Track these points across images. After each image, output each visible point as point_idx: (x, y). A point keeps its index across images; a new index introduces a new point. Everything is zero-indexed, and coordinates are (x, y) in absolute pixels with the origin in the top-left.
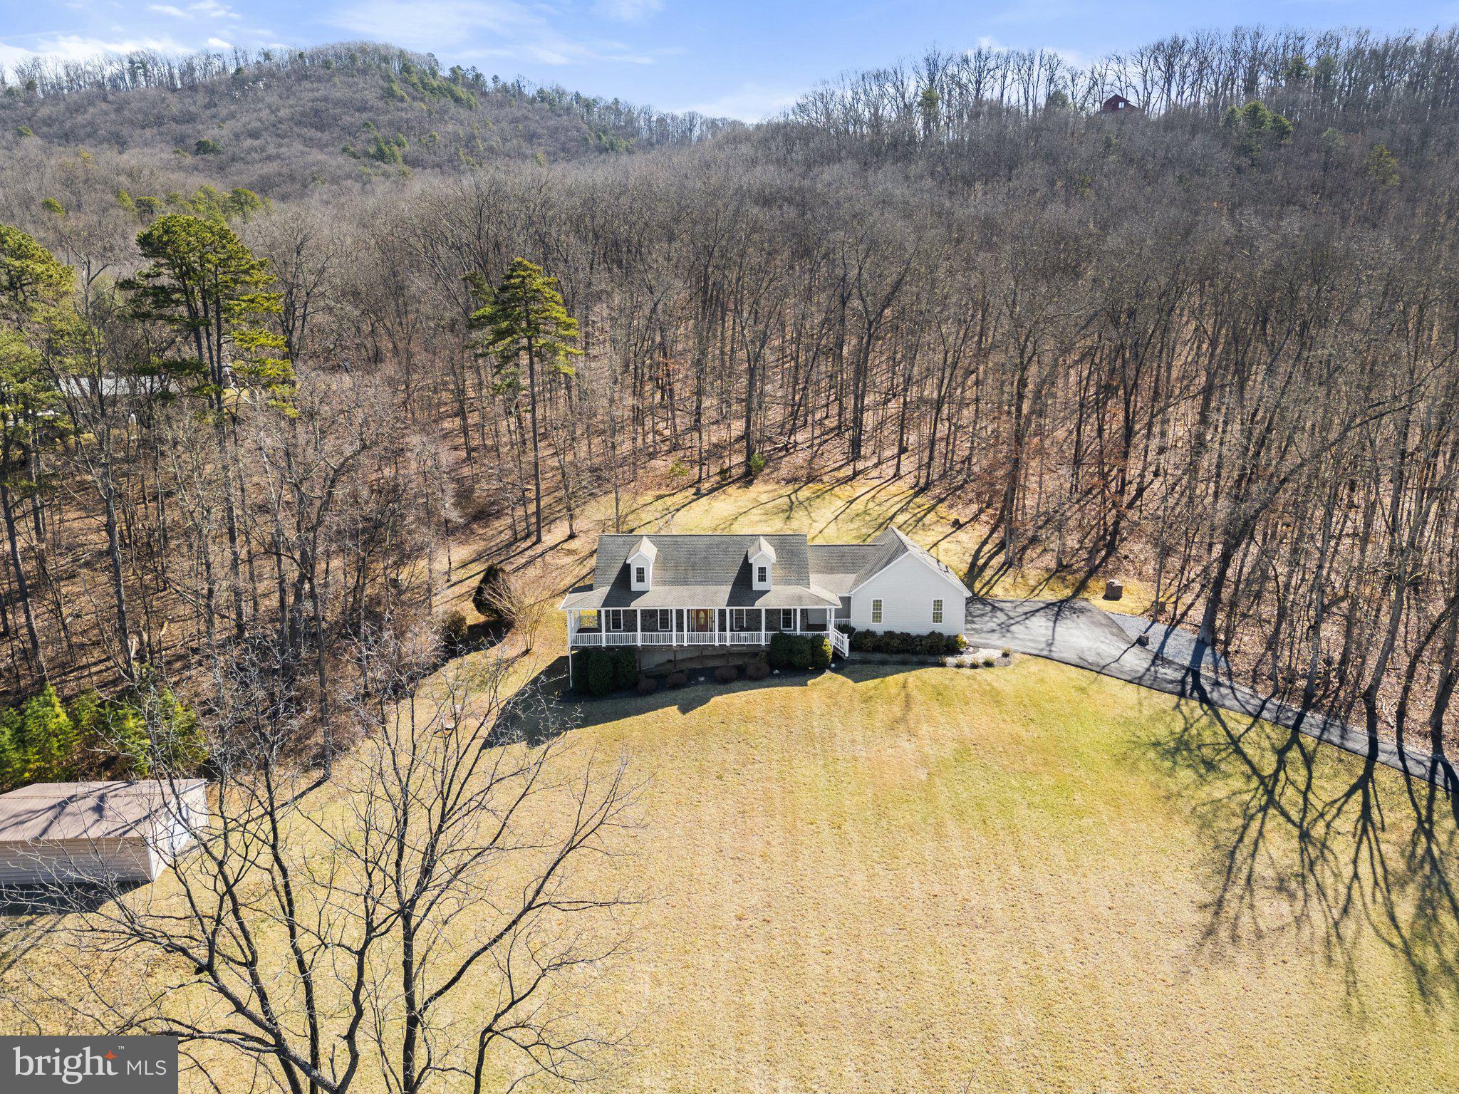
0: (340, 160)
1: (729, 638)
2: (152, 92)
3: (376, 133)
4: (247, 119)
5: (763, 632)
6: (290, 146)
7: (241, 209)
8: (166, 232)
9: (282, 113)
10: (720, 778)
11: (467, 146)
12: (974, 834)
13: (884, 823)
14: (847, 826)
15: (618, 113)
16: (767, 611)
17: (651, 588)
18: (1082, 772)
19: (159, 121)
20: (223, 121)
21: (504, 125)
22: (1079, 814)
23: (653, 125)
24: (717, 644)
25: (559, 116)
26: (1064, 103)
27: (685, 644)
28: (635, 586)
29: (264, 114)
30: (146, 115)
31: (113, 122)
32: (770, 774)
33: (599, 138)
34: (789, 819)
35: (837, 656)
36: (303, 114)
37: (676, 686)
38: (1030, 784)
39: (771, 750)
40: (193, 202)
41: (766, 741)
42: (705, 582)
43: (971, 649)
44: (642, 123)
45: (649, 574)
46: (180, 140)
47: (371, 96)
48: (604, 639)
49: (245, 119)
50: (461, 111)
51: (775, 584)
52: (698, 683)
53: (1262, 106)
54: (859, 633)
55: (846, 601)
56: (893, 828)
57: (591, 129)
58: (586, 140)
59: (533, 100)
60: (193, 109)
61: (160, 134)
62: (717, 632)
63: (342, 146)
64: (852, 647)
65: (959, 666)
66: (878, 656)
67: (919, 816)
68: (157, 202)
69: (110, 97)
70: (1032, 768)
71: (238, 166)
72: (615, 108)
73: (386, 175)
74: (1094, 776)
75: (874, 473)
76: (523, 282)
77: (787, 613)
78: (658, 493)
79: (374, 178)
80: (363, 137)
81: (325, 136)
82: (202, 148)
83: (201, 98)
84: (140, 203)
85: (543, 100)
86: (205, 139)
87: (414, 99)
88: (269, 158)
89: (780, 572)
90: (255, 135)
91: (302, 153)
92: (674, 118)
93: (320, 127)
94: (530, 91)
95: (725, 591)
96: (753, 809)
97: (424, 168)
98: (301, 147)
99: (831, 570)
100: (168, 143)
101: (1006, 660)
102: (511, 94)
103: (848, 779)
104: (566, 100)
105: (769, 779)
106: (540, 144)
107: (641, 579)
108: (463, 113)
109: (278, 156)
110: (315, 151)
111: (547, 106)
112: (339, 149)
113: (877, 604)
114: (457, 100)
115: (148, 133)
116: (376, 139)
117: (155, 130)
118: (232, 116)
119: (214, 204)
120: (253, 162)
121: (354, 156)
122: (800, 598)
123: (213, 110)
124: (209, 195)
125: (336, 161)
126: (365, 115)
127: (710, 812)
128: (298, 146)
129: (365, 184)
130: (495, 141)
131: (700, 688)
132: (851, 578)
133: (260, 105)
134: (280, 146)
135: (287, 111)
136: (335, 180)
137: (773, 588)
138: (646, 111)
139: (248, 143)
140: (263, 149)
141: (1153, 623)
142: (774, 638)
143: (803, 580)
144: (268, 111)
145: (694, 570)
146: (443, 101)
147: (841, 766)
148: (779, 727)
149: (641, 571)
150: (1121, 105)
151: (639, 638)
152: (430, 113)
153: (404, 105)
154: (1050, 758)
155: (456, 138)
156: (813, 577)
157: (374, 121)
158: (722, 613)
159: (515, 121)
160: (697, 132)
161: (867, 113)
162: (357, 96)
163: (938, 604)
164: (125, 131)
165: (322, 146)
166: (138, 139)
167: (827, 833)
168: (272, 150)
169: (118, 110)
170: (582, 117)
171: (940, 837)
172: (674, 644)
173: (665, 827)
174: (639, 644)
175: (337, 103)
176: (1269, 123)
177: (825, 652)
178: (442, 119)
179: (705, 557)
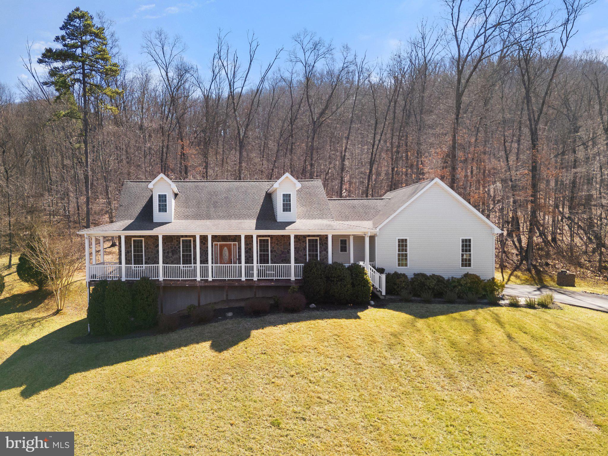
1: (257, 272)
5: (293, 263)
16: (296, 237)
17: (173, 219)
24: (243, 279)
27: (210, 279)
28: (158, 216)
42: (229, 215)
48: (124, 273)
51: (299, 218)
52: (226, 318)
62: (243, 264)
89: (302, 209)
95: (250, 222)
107: (163, 209)
113: (403, 244)
132: (367, 224)
137: (297, 221)
143: (326, 216)
145: (215, 207)
149: (163, 199)
151: (161, 271)
158: (249, 238)
163: (466, 245)
172: (198, 279)
174: (161, 278)
179: (226, 198)
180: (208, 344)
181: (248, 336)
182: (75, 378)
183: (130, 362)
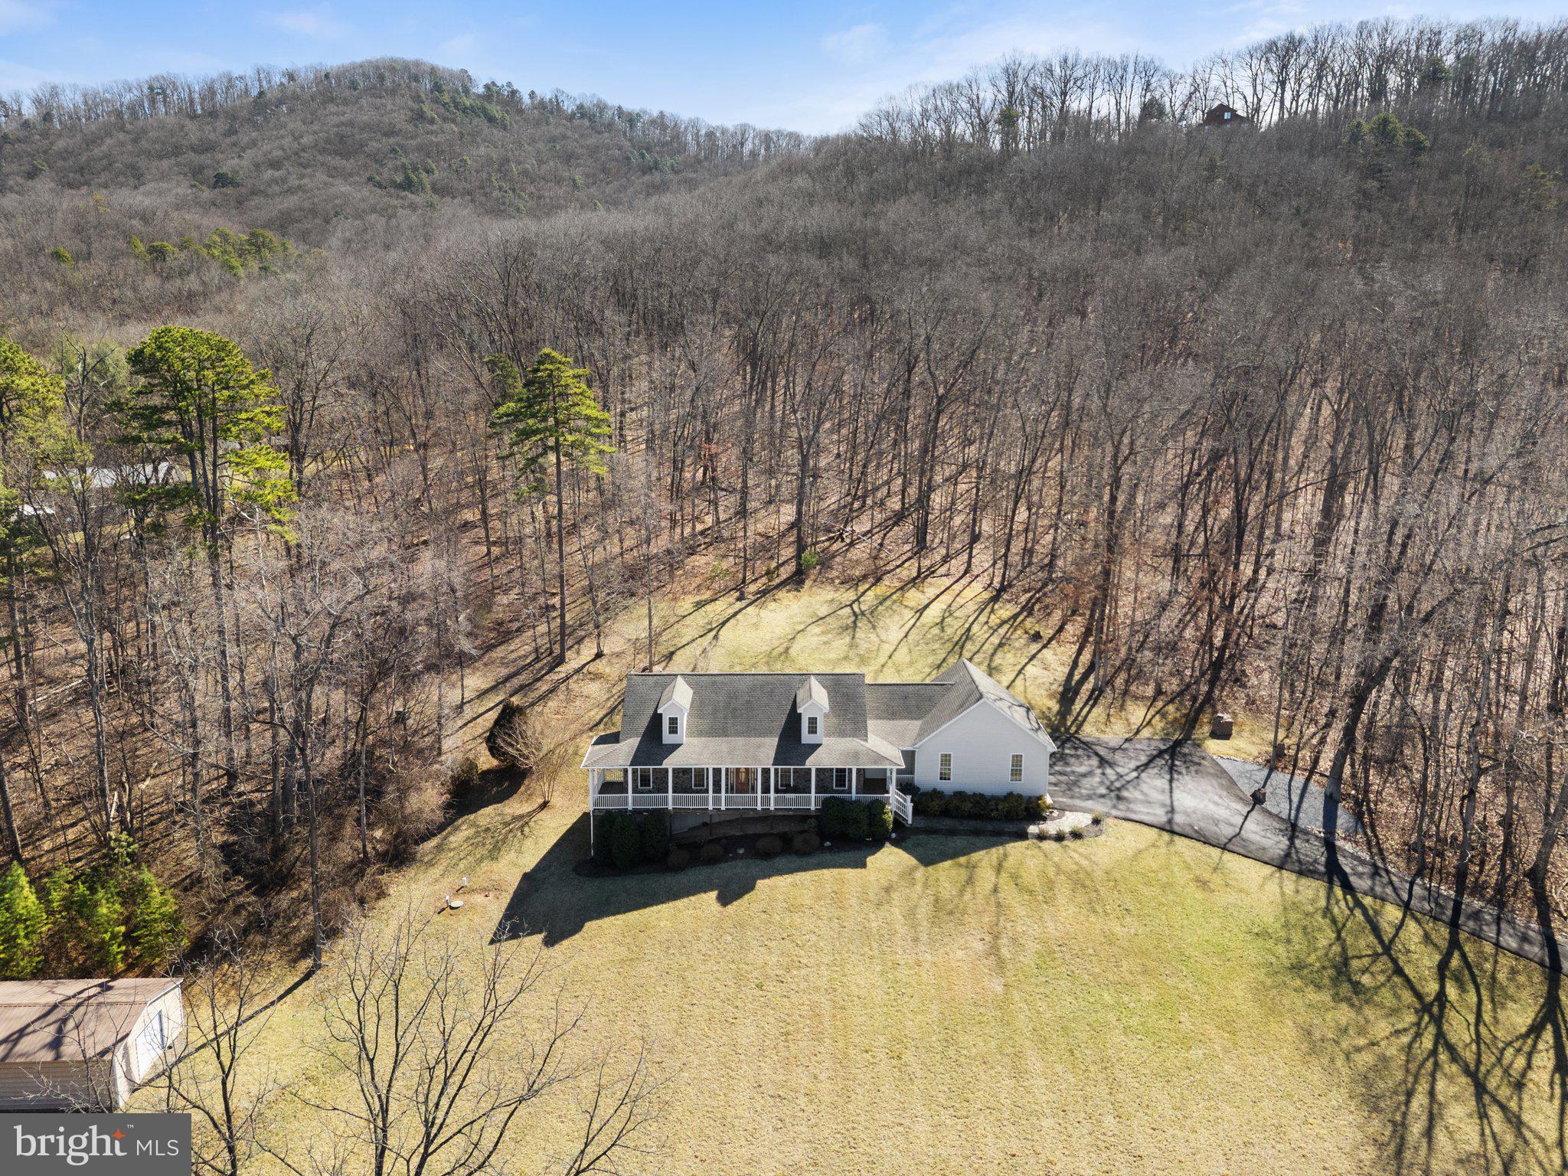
0: (365, 192)
1: (774, 802)
2: (171, 120)
3: (404, 160)
4: (269, 148)
5: (813, 794)
6: (312, 176)
7: (259, 251)
8: (160, 348)
9: (304, 141)
10: (760, 987)
11: (500, 170)
12: (1059, 1068)
13: (951, 1052)
14: (908, 1056)
15: (663, 127)
16: (817, 770)
17: (685, 740)
18: (1188, 984)
19: (177, 151)
20: (244, 150)
21: (540, 145)
22: (1185, 1042)
23: (702, 139)
24: (759, 808)
25: (600, 133)
26: (1161, 113)
27: (723, 808)
28: (667, 738)
29: (287, 142)
30: (164, 144)
31: (131, 153)
32: (818, 983)
33: (643, 156)
34: (841, 1044)
35: (898, 822)
36: (328, 141)
37: (711, 861)
38: (1126, 999)
39: (819, 950)
40: (208, 247)
41: (814, 938)
42: (748, 732)
43: (1056, 813)
44: (689, 137)
45: (683, 724)
46: (197, 172)
47: (400, 119)
48: (630, 800)
49: (266, 148)
50: (495, 131)
51: (828, 735)
52: (736, 857)
53: (1393, 118)
54: (925, 794)
55: (909, 756)
56: (962, 1059)
57: (633, 146)
58: (628, 158)
59: (572, 116)
60: (212, 136)
61: (178, 164)
62: (759, 794)
63: (368, 175)
64: (916, 812)
65: (1042, 837)
66: (947, 823)
67: (993, 1044)
68: (170, 248)
69: (128, 127)
70: (1129, 978)
71: (257, 200)
72: (660, 122)
73: (413, 207)
74: (1204, 989)
75: (943, 570)
76: (550, 376)
77: (841, 772)
78: (698, 598)
79: (400, 212)
80: (390, 165)
81: (349, 164)
82: (221, 181)
83: (221, 125)
84: (152, 250)
85: (583, 116)
86: (224, 170)
87: (445, 120)
88: (291, 191)
89: (834, 720)
90: (275, 165)
91: (326, 184)
92: (724, 132)
93: (346, 155)
94: (569, 107)
95: (771, 744)
96: (798, 1031)
97: (454, 197)
98: (324, 177)
99: (891, 714)
100: (185, 175)
101: (1096, 828)
102: (548, 109)
103: (910, 991)
104: (608, 114)
105: (817, 989)
106: (578, 165)
107: (673, 730)
108: (497, 134)
109: (300, 187)
110: (339, 181)
111: (587, 123)
112: (364, 179)
113: (946, 759)
114: (491, 120)
115: (165, 164)
116: (403, 165)
117: (173, 161)
118: (254, 143)
119: (229, 248)
120: (272, 196)
121: (380, 186)
122: (856, 755)
123: (234, 138)
124: (225, 237)
125: (361, 194)
126: (392, 140)
127: (747, 1033)
128: (321, 176)
129: (390, 218)
130: (530, 164)
131: (739, 863)
132: (915, 725)
133: (282, 132)
134: (302, 176)
135: (311, 138)
136: (359, 215)
137: (825, 741)
138: (694, 124)
139: (269, 174)
140: (284, 180)
141: (1271, 771)
142: (825, 802)
143: (860, 731)
144: (290, 139)
145: (734, 717)
146: (476, 121)
147: (903, 974)
148: (830, 919)
149: (673, 721)
150: (1227, 116)
151: (670, 800)
152: (462, 135)
153: (435, 127)
154: (1151, 964)
155: (490, 161)
156: (872, 724)
157: (402, 147)
158: (766, 772)
159: (553, 140)
160: (748, 147)
161: (938, 133)
162: (386, 119)
163: (1017, 760)
164: (142, 163)
165: (346, 176)
166: (154, 171)
167: (884, 1066)
168: (293, 181)
169: (135, 141)
170: (625, 134)
171: (1019, 1073)
172: (711, 807)
173: (694, 1052)
174: (670, 807)
175: (366, 127)
176: (1401, 136)
177: (885, 821)
178: (474, 142)
179: (748, 702)
180: (714, 894)
181: (752, 888)
182: (590, 926)
183: (641, 911)
